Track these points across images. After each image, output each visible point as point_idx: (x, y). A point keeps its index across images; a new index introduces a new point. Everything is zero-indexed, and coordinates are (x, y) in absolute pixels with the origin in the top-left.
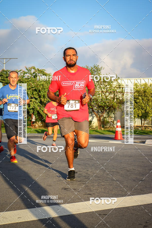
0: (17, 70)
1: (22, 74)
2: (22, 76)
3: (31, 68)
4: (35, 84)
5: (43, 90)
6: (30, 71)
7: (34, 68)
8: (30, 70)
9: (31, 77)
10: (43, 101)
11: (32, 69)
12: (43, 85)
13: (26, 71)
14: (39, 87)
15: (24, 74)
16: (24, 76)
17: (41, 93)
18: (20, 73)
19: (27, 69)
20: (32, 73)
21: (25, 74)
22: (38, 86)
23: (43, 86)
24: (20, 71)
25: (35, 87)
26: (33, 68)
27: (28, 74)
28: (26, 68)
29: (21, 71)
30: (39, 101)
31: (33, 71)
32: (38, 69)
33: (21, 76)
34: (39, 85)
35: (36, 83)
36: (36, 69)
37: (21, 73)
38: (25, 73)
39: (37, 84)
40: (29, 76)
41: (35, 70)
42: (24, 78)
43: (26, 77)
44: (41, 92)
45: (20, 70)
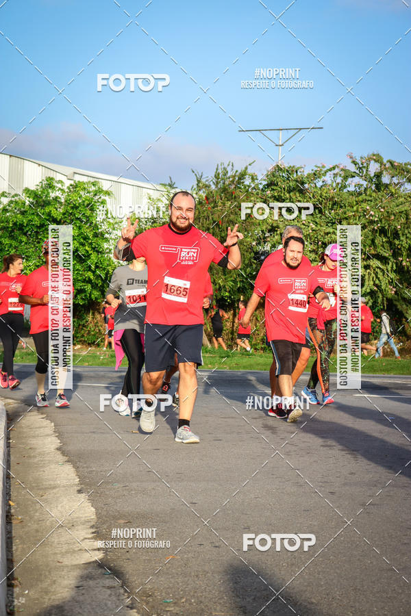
0: (324, 167)
1: (339, 180)
2: (338, 184)
3: (369, 159)
4: (382, 210)
5: (406, 231)
6: (365, 170)
7: (378, 159)
8: (365, 165)
9: (366, 189)
10: (408, 268)
11: (372, 162)
12: (407, 215)
13: (352, 168)
14: (394, 221)
15: (346, 178)
16: (345, 187)
17: (402, 241)
18: (332, 176)
19: (354, 163)
20: (372, 175)
21: (350, 180)
22: (393, 217)
23: (407, 219)
24: (334, 168)
25: (381, 221)
26: (375, 160)
27: (357, 180)
28: (351, 160)
29: (336, 171)
30: (392, 267)
31: (374, 168)
32: (391, 163)
33: (334, 185)
34: (394, 214)
35: (384, 208)
36: (385, 161)
37: (335, 175)
38: (348, 175)
39: (388, 212)
40: (360, 186)
41: (382, 164)
42: (345, 191)
43: (352, 189)
44: (402, 238)
45: (331, 166)
